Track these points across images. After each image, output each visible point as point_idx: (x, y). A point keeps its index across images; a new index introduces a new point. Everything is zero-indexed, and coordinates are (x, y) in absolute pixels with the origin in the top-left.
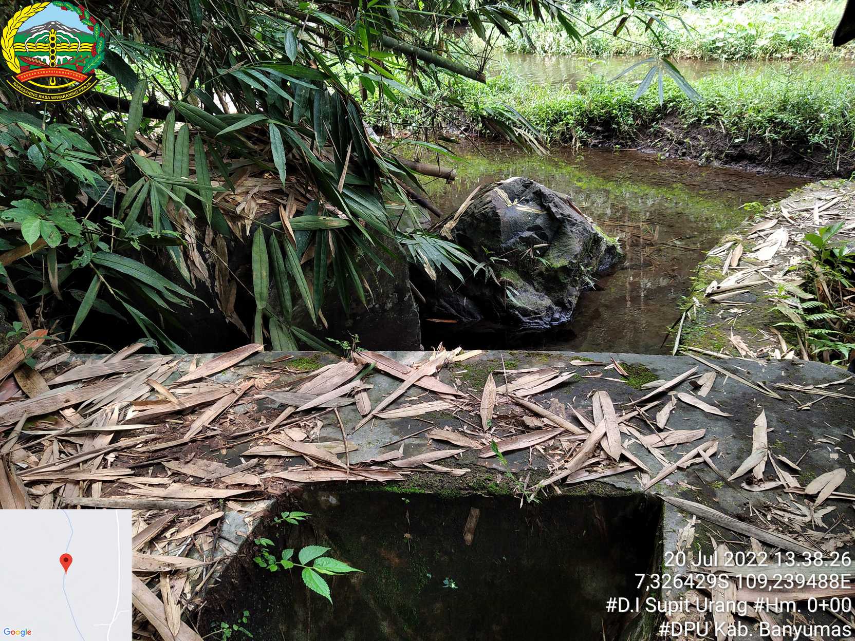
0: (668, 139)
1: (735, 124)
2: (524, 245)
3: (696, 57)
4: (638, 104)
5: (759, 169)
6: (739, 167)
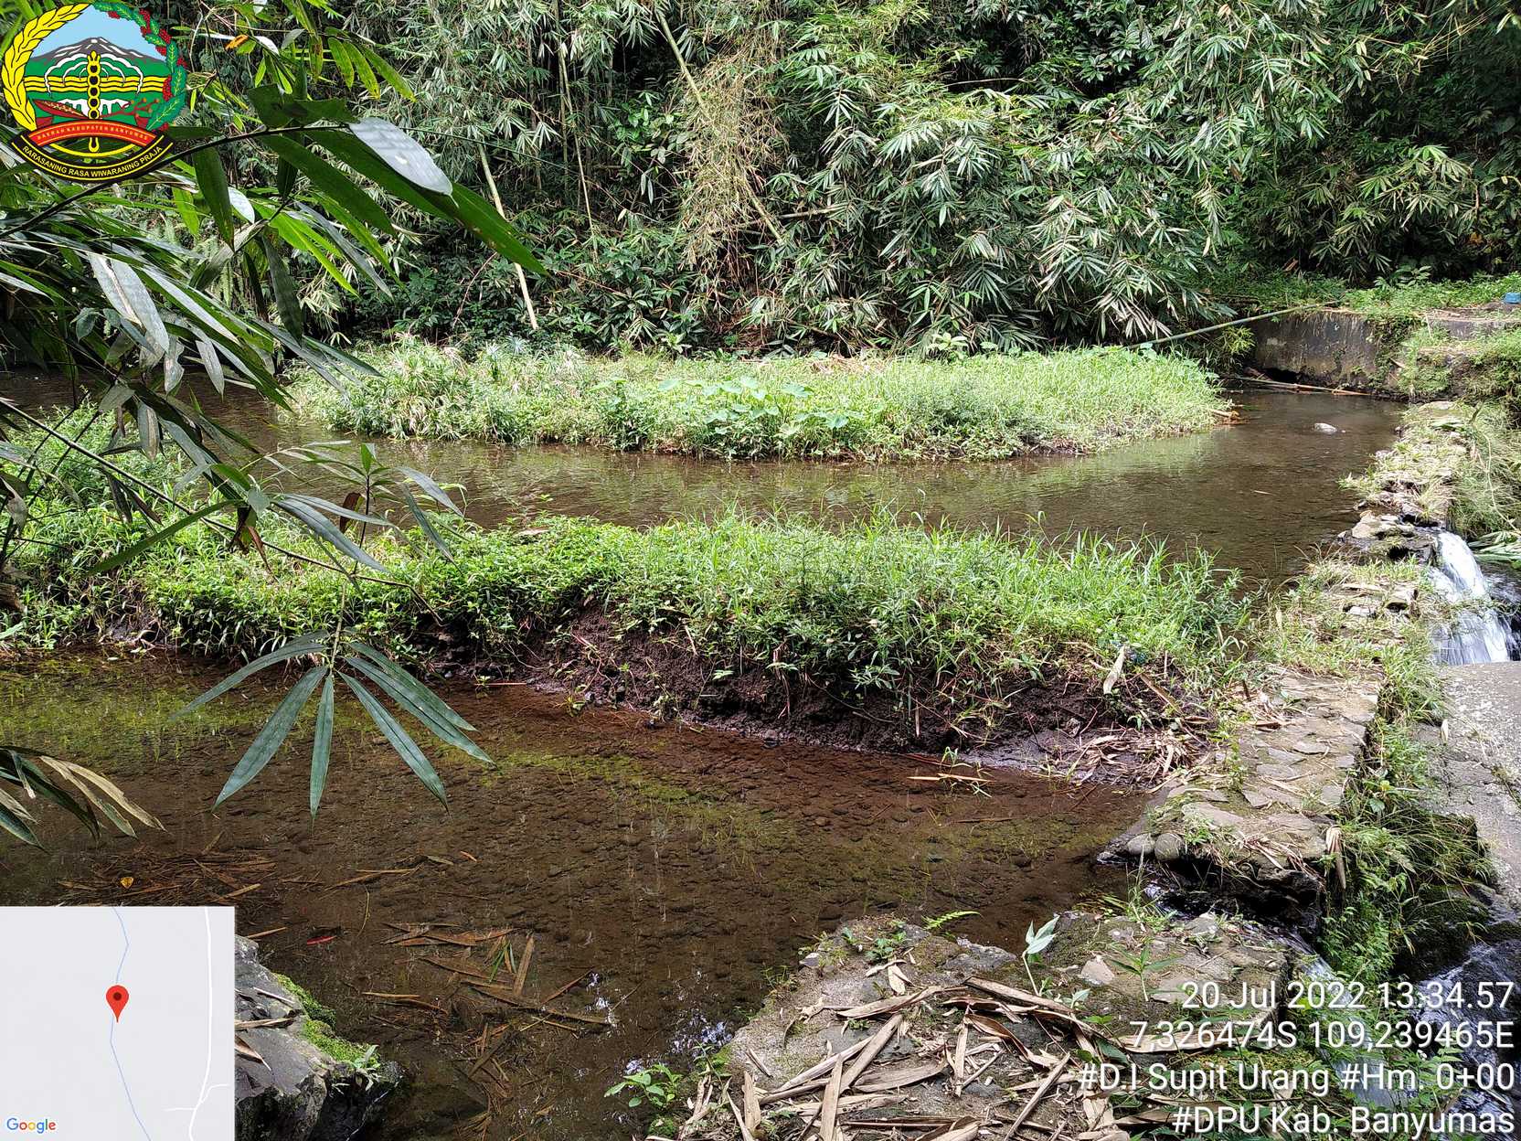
0: (588, 662)
3: (682, 453)
4: (523, 586)
5: (768, 733)
6: (729, 727)
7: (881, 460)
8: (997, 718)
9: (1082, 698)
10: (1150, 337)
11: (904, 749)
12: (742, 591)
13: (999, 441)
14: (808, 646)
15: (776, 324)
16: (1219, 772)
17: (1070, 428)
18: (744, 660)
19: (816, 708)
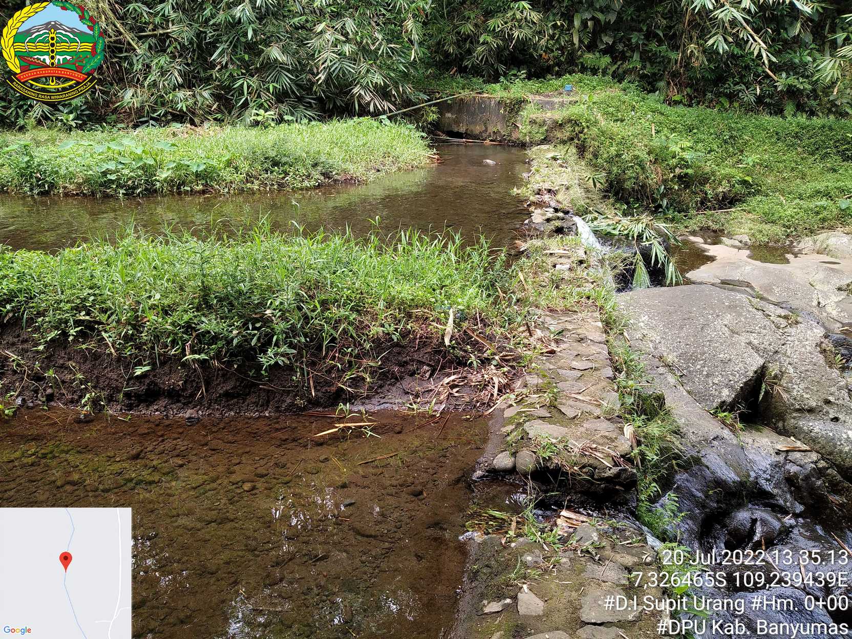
0: (14, 373)
3: (84, 194)
5: (189, 413)
6: (154, 412)
7: (232, 192)
8: (372, 374)
9: (429, 350)
10: (384, 112)
11: (304, 409)
12: (150, 297)
13: (308, 176)
14: (215, 338)
15: (142, 107)
16: (534, 393)
17: (351, 167)
18: (160, 355)
19: (228, 386)
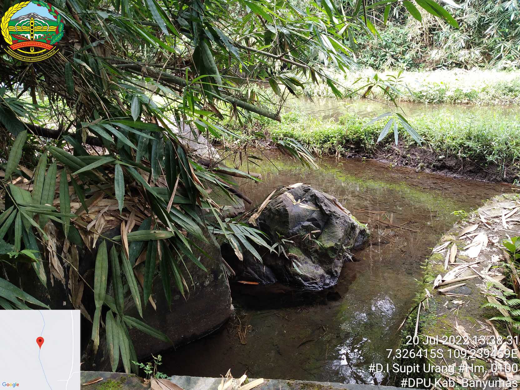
0: (396, 154)
1: (439, 146)
2: (305, 231)
3: (410, 101)
4: (377, 132)
5: (455, 175)
6: (441, 173)
7: (482, 104)
11: (500, 181)
12: (449, 134)
14: (471, 149)
15: (440, 59)
18: (449, 154)
19: (471, 168)
